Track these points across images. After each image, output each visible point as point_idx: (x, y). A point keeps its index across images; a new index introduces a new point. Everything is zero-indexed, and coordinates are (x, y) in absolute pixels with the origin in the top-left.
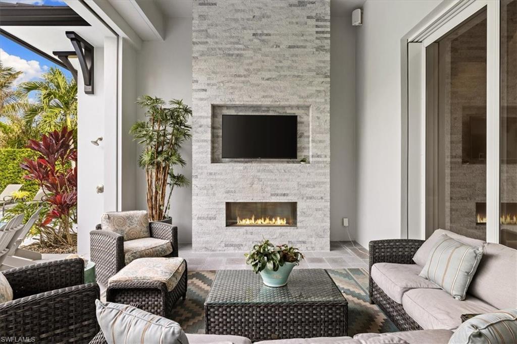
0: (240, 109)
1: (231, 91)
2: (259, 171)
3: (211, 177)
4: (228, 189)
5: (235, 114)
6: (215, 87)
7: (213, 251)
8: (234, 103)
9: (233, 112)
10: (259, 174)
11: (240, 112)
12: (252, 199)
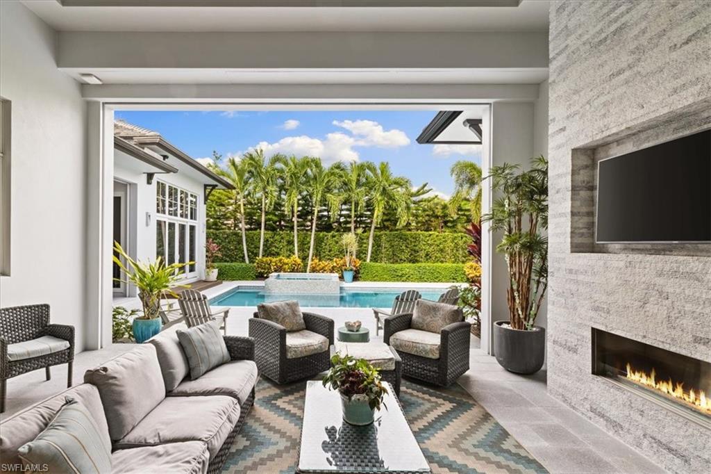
0: (643, 136)
1: (603, 112)
2: (660, 274)
3: (573, 277)
4: (597, 304)
5: (635, 149)
6: (577, 117)
7: (574, 408)
8: (608, 133)
9: (629, 148)
10: (660, 281)
11: (644, 142)
12: (645, 337)
